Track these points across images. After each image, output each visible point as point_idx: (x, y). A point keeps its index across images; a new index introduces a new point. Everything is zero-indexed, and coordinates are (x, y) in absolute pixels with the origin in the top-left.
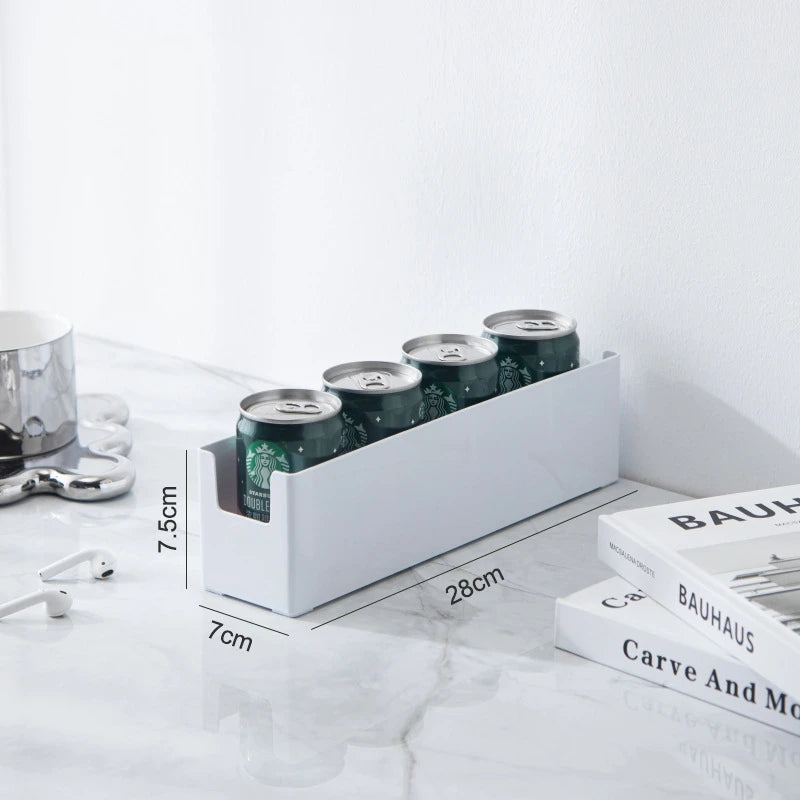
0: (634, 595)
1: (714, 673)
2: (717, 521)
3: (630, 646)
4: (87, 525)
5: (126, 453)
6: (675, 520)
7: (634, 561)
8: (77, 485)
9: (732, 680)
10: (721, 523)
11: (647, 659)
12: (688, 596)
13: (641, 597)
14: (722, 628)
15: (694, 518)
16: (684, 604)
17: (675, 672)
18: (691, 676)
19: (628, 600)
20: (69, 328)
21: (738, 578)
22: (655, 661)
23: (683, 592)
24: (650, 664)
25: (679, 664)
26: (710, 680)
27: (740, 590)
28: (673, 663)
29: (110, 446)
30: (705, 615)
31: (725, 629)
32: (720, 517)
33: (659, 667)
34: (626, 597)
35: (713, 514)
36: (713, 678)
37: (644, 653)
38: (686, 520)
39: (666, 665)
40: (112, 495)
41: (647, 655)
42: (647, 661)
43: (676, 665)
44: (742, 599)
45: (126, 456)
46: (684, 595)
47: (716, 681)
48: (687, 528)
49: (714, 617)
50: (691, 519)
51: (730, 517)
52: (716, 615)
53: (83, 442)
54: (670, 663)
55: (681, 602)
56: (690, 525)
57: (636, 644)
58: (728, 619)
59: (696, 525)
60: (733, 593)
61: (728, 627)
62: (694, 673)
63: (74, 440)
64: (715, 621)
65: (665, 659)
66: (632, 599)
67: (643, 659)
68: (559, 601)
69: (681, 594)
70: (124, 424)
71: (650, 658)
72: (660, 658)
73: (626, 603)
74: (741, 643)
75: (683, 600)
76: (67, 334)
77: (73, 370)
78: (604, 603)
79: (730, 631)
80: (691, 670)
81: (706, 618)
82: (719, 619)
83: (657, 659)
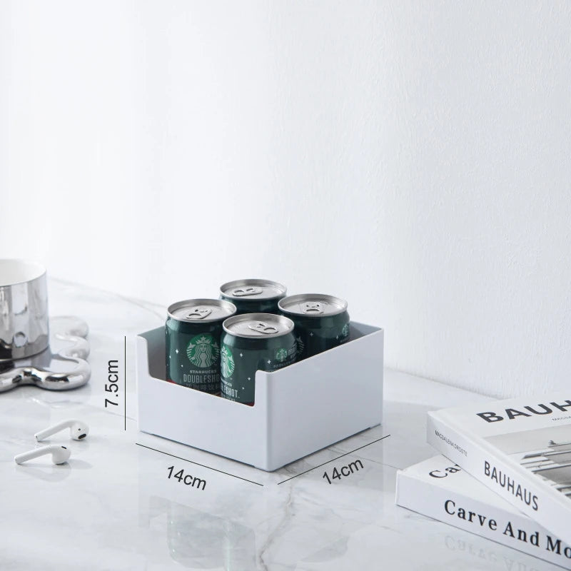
0: (453, 469)
1: (509, 525)
2: (511, 417)
3: (450, 505)
4: (57, 407)
5: (85, 356)
6: (481, 415)
7: (452, 445)
8: (50, 379)
9: (522, 530)
10: (514, 418)
11: (462, 514)
12: (491, 470)
13: (457, 470)
14: (515, 492)
15: (495, 414)
16: (488, 475)
17: (482, 524)
18: (493, 527)
19: (448, 472)
20: (43, 272)
21: (526, 457)
22: (467, 516)
23: (487, 466)
24: (464, 517)
25: (485, 518)
26: (507, 530)
27: (528, 465)
28: (480, 517)
29: (73, 352)
30: (503, 483)
31: (517, 493)
32: (513, 413)
33: (470, 520)
34: (447, 470)
35: (509, 411)
36: (509, 529)
37: (460, 510)
38: (489, 415)
39: (476, 519)
40: (75, 386)
41: (462, 511)
42: (461, 515)
43: (482, 518)
44: (529, 472)
45: (85, 359)
46: (488, 469)
47: (511, 531)
48: (490, 421)
49: (509, 485)
50: (493, 415)
51: (520, 414)
52: (511, 483)
53: (54, 350)
54: (478, 518)
55: (486, 473)
56: (492, 419)
57: (454, 504)
58: (519, 486)
59: (496, 419)
60: (523, 467)
61: (519, 492)
62: (495, 524)
63: (47, 348)
64: (510, 487)
65: (474, 514)
66: (451, 471)
67: (459, 514)
68: (399, 472)
69: (486, 468)
70: (85, 337)
71: (464, 513)
72: (471, 514)
73: (447, 475)
74: (528, 504)
75: (487, 472)
76: (42, 276)
77: (47, 301)
78: (431, 474)
79: (521, 495)
80: (493, 522)
81: (503, 486)
82: (513, 486)
83: (469, 514)
